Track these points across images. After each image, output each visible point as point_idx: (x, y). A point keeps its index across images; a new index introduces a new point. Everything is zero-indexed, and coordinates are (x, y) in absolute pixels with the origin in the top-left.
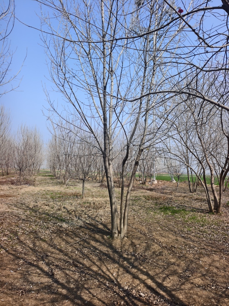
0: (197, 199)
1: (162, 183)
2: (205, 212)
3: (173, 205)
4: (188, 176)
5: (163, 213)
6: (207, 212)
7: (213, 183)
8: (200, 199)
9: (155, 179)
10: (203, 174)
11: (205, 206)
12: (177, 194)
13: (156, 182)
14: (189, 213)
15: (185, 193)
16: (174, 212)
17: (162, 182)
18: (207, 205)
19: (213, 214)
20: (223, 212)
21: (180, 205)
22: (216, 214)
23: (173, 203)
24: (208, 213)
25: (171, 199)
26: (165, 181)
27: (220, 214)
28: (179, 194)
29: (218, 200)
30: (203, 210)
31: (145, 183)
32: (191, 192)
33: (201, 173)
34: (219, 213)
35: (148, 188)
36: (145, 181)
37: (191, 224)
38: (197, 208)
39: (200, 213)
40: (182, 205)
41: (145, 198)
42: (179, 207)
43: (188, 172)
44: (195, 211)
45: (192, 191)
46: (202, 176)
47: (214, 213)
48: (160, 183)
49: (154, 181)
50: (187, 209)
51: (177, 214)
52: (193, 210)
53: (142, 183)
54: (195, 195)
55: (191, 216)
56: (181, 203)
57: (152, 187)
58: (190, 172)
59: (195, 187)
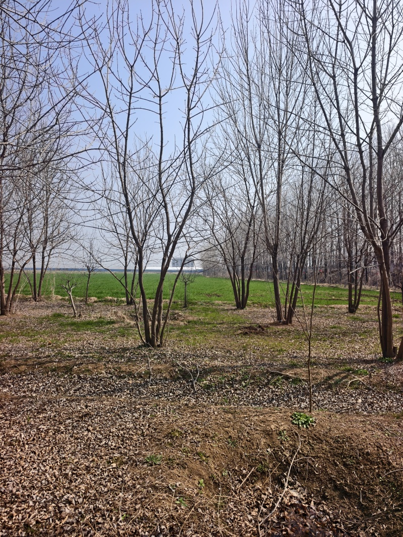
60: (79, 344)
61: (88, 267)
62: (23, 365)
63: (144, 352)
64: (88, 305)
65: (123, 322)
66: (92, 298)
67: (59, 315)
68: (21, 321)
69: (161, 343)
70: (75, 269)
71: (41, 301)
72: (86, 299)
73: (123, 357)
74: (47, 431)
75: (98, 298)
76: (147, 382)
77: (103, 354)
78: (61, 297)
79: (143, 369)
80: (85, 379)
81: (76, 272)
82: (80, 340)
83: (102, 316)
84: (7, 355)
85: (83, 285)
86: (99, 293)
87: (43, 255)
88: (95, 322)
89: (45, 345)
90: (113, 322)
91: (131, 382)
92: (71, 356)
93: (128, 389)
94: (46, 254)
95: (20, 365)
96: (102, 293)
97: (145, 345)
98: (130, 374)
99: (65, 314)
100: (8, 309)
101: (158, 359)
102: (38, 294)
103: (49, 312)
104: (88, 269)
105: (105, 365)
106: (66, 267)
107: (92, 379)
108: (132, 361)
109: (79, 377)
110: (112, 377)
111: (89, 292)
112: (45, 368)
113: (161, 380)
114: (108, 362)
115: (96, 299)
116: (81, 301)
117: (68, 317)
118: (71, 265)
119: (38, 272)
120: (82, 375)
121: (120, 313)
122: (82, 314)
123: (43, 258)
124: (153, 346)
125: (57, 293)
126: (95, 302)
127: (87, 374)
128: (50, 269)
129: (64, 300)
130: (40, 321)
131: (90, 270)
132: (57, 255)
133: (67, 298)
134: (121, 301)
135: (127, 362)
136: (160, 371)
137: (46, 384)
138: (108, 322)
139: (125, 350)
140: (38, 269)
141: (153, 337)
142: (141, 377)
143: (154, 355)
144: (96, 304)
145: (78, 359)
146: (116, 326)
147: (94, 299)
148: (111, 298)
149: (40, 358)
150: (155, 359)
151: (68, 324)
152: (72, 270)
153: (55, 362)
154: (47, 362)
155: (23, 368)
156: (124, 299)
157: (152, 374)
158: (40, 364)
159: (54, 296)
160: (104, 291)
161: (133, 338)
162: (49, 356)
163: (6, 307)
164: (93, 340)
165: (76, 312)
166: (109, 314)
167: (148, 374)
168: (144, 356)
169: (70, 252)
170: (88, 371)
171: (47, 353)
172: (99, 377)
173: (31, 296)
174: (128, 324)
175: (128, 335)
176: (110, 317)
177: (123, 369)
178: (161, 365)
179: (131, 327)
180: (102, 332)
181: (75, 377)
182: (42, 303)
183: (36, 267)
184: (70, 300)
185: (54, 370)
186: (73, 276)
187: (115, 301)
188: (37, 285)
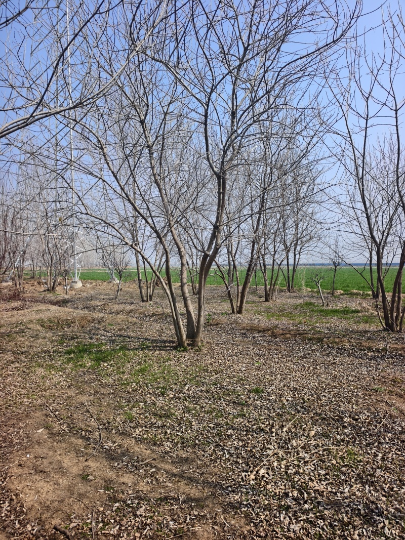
0: (153, 315)
1: (91, 285)
2: (168, 346)
3: (103, 337)
4: (138, 269)
5: (70, 365)
6: (172, 347)
7: (186, 283)
8: (160, 315)
9: (77, 279)
10: (165, 266)
11: (169, 332)
12: (117, 307)
13: (79, 285)
14: (135, 355)
15: (132, 303)
16: (101, 358)
17: (92, 283)
18: (172, 327)
19: (186, 350)
20: (205, 343)
21: (117, 336)
22: (192, 349)
23: (102, 332)
24: (175, 349)
25: (101, 321)
26: (99, 282)
27: (200, 349)
28: (121, 307)
29: (194, 319)
30: (165, 342)
31: (53, 288)
32: (143, 301)
33: (162, 264)
34: (197, 346)
35: (60, 298)
36: (54, 285)
37: (136, 390)
38: (152, 338)
39: (158, 352)
40: (121, 336)
41: (42, 326)
42: (113, 341)
43: (137, 261)
44: (147, 347)
45: (145, 299)
46: (164, 269)
47: (186, 348)
48: (88, 285)
49: (76, 282)
50: (131, 345)
51: (106, 365)
52: (144, 345)
53: (48, 290)
54: (150, 308)
55: (139, 363)
56: (120, 330)
57: (66, 297)
58: (141, 262)
59: (151, 291)
60: (328, 325)
61: (334, 262)
62: (288, 334)
63: (384, 334)
64: (335, 297)
65: (367, 312)
66: (338, 291)
67: (310, 304)
68: (281, 307)
69: (401, 329)
70: (323, 264)
71: (294, 292)
72: (333, 292)
73: (364, 336)
74: (309, 367)
75: (344, 291)
76: (384, 355)
77: (346, 333)
78: (310, 290)
79: (381, 346)
80: (333, 348)
81: (323, 267)
82: (329, 323)
83: (348, 306)
84: (276, 326)
85: (329, 279)
86: (344, 287)
87: (295, 253)
88: (341, 311)
89: (301, 323)
90: (357, 312)
91: (370, 354)
92: (322, 332)
93: (367, 359)
94: (297, 253)
95: (286, 334)
96: (348, 286)
97: (384, 330)
98: (370, 349)
99: (315, 303)
100: (271, 297)
101: (395, 340)
102: (292, 287)
103: (301, 301)
104: (334, 263)
105: (348, 340)
106: (315, 262)
107: (339, 348)
108: (371, 340)
109: (328, 346)
110: (354, 349)
111: (335, 285)
112: (303, 337)
113: (397, 355)
114: (351, 338)
115: (342, 292)
116: (328, 293)
117: (317, 306)
118: (318, 260)
119: (291, 267)
120: (330, 345)
121: (364, 304)
122: (329, 303)
123: (295, 255)
124: (393, 331)
125: (307, 286)
126: (342, 294)
127: (335, 344)
128: (301, 265)
129: (314, 292)
130: (296, 307)
131: (336, 265)
132: (306, 252)
133: (315, 290)
134: (367, 294)
135: (367, 340)
136: (396, 349)
137: (305, 348)
138: (353, 311)
139: (366, 332)
140: (291, 265)
141: (392, 323)
142: (379, 352)
143: (393, 337)
144: (342, 296)
145: (327, 334)
146: (360, 315)
147: (340, 292)
148: (357, 291)
149: (299, 331)
150: (393, 340)
151: (318, 311)
152: (320, 265)
153: (310, 334)
154: (304, 334)
155: (288, 336)
156: (370, 293)
157: (389, 350)
158: (299, 334)
159: (304, 288)
160: (350, 285)
161: (375, 325)
162: (305, 330)
163: (269, 295)
164: (339, 324)
165: (324, 302)
166: (354, 305)
167: (385, 350)
168: (383, 338)
169: (318, 250)
170: (335, 342)
171: (304, 328)
172: (343, 348)
173: (285, 288)
174: (372, 314)
175: (371, 322)
176: (354, 307)
177: (364, 344)
178: (398, 345)
179: (374, 316)
180: (347, 319)
181: (325, 345)
182: (295, 294)
183: (290, 263)
184: (318, 292)
185: (309, 339)
186: (321, 272)
187: (360, 294)
188: (291, 279)
